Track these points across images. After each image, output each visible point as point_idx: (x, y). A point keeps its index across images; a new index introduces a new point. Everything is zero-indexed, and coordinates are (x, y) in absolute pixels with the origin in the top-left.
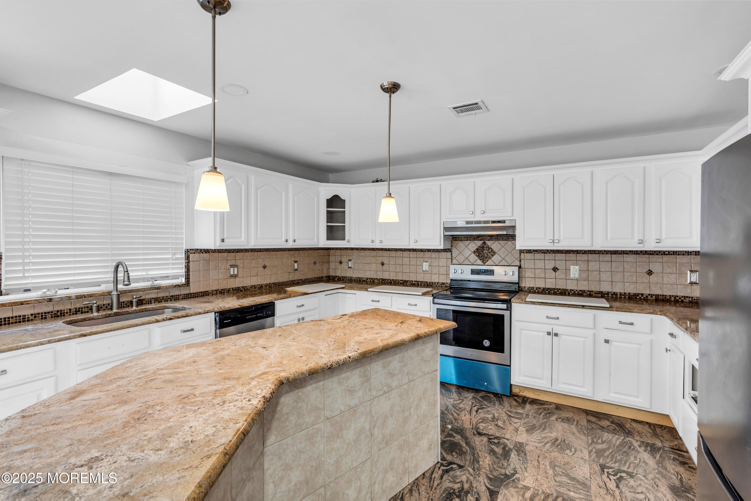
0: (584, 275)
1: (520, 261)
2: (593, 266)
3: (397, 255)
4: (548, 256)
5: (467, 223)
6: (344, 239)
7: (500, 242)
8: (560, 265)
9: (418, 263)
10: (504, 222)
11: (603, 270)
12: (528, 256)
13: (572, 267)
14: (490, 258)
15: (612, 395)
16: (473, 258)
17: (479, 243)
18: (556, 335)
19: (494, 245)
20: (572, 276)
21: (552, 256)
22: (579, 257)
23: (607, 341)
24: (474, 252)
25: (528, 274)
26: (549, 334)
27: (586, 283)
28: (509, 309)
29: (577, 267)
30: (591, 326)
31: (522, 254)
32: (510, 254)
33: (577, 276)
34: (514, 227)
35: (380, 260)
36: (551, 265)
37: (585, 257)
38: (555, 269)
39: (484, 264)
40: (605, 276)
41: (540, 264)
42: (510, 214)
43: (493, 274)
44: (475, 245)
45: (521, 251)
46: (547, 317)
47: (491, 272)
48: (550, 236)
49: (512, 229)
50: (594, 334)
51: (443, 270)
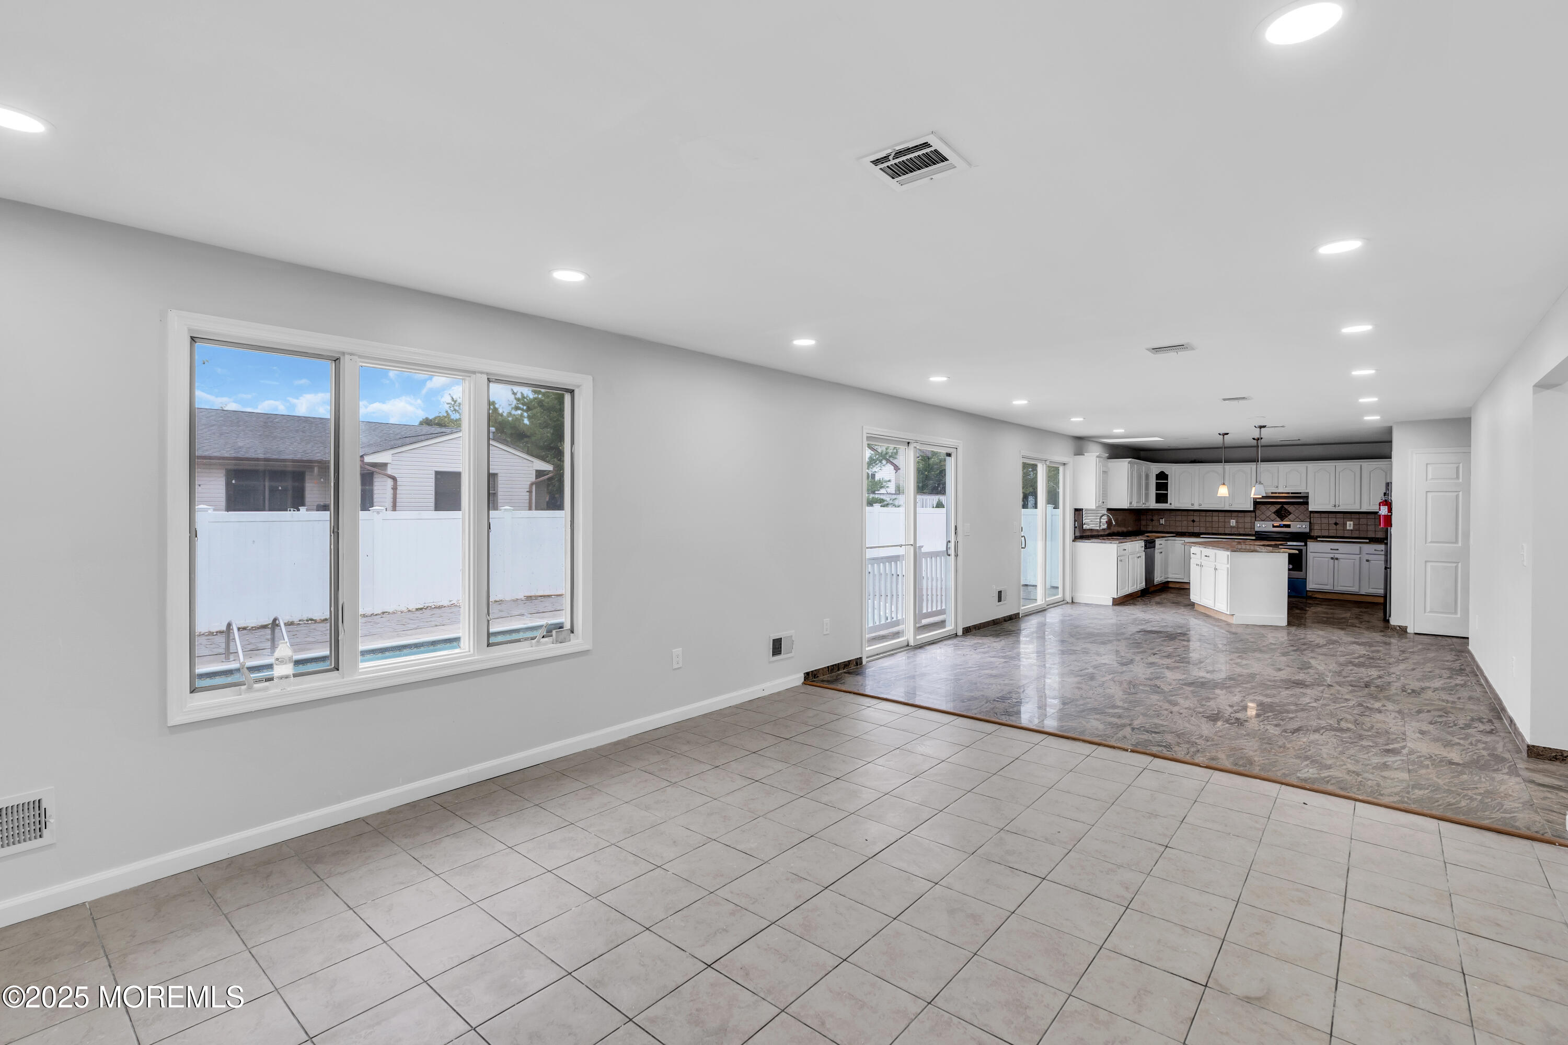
0: (1357, 527)
1: (1310, 519)
2: (1363, 521)
3: (1207, 515)
4: (1331, 515)
5: (1272, 493)
6: (1167, 503)
7: (1295, 506)
8: (1340, 521)
9: (1226, 521)
10: (1300, 493)
11: (1369, 524)
12: (1316, 515)
13: (1348, 523)
14: (1287, 517)
15: (1370, 590)
16: (1274, 516)
17: (1278, 506)
18: (1337, 559)
19: (1290, 508)
20: (1348, 528)
21: (1333, 515)
22: (1353, 516)
23: (1368, 561)
24: (1274, 513)
25: (1316, 527)
26: (1332, 558)
27: (1357, 532)
28: (1306, 545)
29: (1352, 523)
30: (1359, 553)
31: (1312, 514)
32: (1302, 515)
33: (1352, 528)
34: (1307, 497)
35: (1191, 518)
36: (1333, 521)
37: (1357, 516)
38: (1336, 524)
39: (1282, 521)
40: (1371, 528)
41: (1325, 521)
42: (1305, 489)
43: (1290, 527)
44: (1274, 508)
45: (1311, 512)
46: (1331, 549)
47: (1288, 526)
48: (1333, 503)
49: (1306, 499)
50: (1360, 558)
51: (1248, 525)
